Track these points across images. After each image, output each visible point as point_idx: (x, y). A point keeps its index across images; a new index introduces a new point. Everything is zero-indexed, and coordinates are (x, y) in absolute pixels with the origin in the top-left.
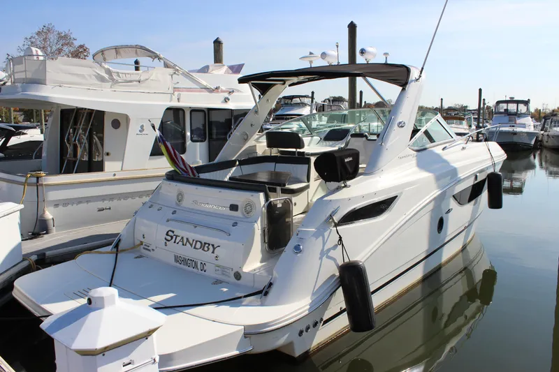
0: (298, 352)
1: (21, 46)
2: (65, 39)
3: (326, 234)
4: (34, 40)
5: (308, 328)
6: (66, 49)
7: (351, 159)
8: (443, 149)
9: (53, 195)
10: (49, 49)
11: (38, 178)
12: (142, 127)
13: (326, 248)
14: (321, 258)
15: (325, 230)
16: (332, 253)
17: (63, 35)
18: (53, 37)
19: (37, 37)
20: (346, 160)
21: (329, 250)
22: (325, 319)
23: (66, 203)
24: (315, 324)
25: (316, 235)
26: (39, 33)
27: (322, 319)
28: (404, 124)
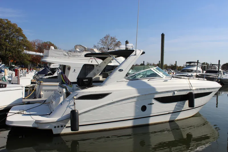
0: (54, 133)
1: (99, 42)
2: (113, 39)
3: (71, 101)
4: (103, 40)
5: (58, 127)
6: (114, 43)
7: (87, 80)
8: (148, 80)
9: (44, 88)
10: (108, 43)
11: (40, 83)
12: (75, 70)
13: (69, 105)
14: (67, 108)
15: (71, 100)
16: (71, 107)
17: (113, 38)
18: (109, 39)
19: (104, 39)
20: (84, 80)
21: (70, 106)
22: (66, 126)
23: (48, 90)
24: (62, 126)
25: (68, 101)
26: (105, 38)
27: (65, 126)
28: (122, 70)
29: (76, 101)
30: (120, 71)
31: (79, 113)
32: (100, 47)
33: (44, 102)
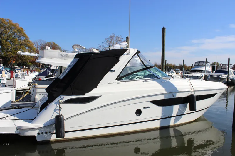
0: (38, 140)
2: (119, 39)
5: (42, 133)
6: (119, 42)
11: (35, 85)
15: (57, 104)
16: (57, 111)
24: (46, 133)
27: (50, 132)
28: (114, 71)
29: (62, 105)
30: (112, 72)
31: (64, 119)
32: (105, 47)
33: (34, 106)
